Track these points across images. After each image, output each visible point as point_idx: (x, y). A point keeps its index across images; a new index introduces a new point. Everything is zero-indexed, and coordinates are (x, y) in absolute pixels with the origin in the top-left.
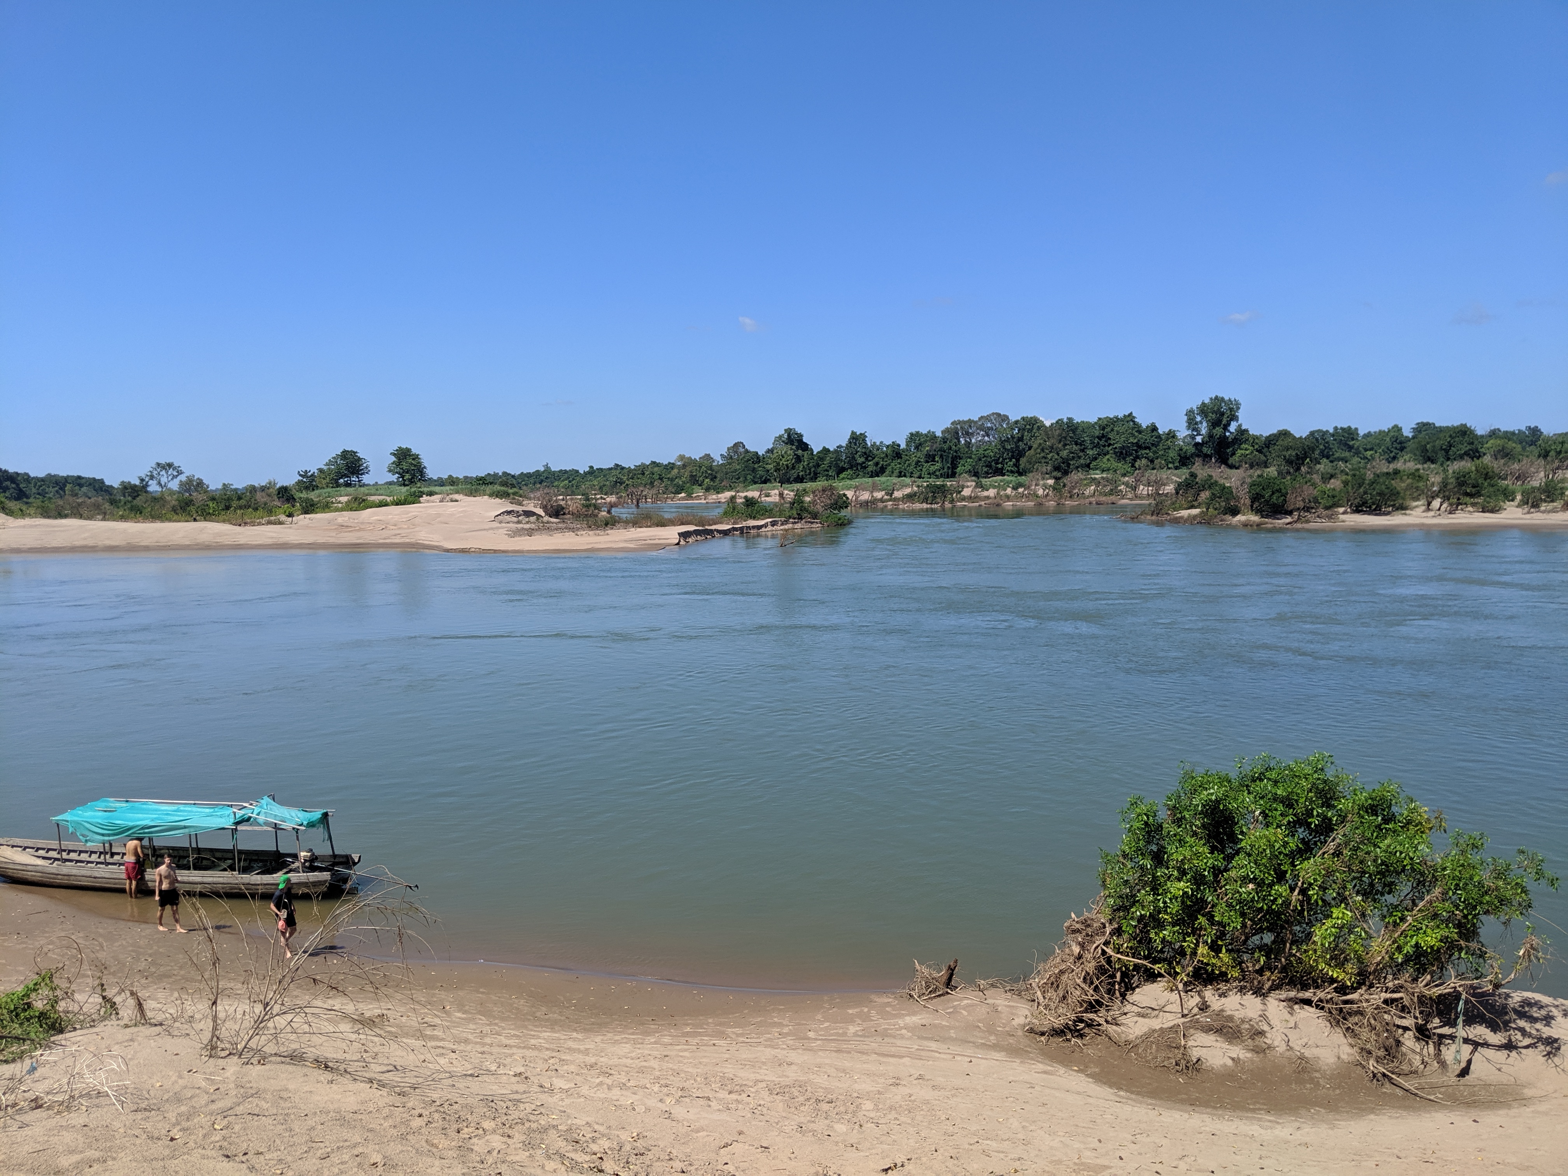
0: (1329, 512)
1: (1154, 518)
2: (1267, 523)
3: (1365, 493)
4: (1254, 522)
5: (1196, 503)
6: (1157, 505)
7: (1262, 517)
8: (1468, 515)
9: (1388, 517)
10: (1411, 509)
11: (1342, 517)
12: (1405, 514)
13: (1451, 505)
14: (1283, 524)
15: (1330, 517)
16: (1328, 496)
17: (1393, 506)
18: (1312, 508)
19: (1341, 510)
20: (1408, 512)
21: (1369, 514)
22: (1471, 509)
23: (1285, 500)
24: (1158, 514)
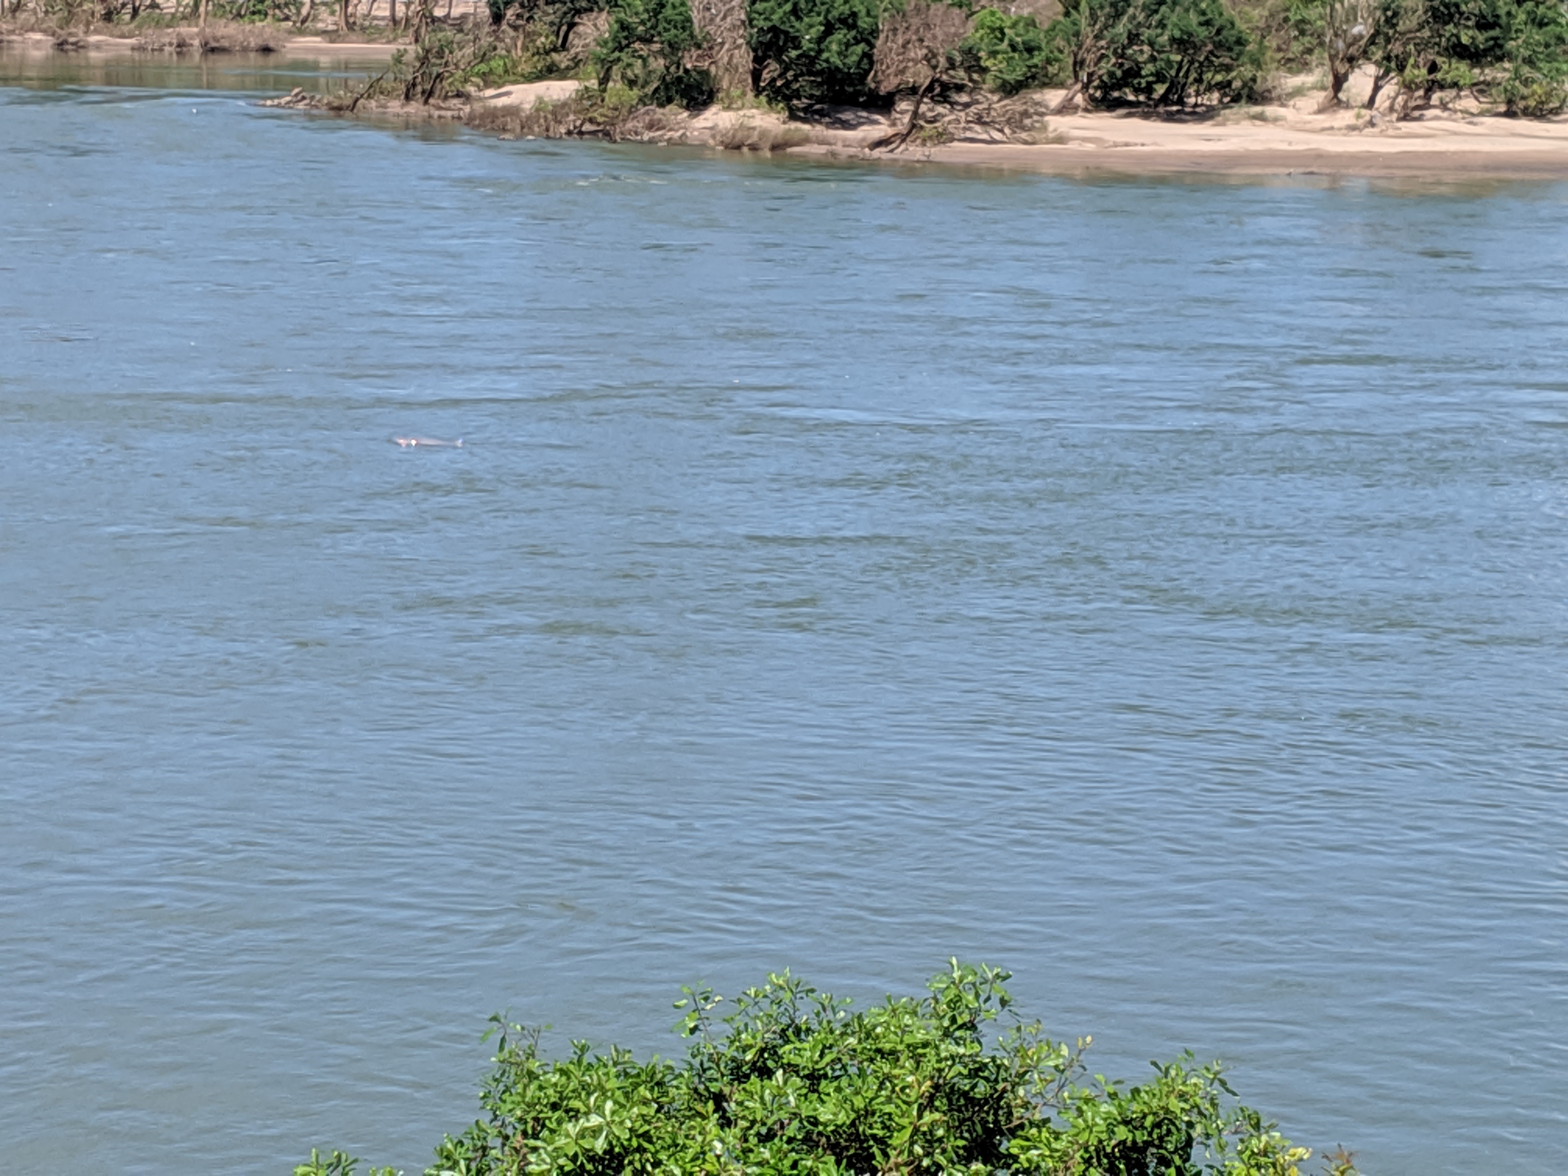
0: (1015, 105)
1: (415, 108)
2: (806, 140)
3: (1133, 38)
4: (763, 134)
5: (562, 59)
6: (424, 60)
7: (793, 117)
8: (1462, 127)
9: (1205, 128)
10: (1282, 100)
11: (1057, 124)
12: (1261, 117)
13: (1409, 87)
14: (861, 143)
15: (1017, 122)
16: (1013, 47)
17: (1224, 86)
18: (960, 88)
19: (1054, 97)
20: (1270, 110)
21: (1146, 116)
22: (1469, 103)
23: (867, 56)
24: (428, 95)
